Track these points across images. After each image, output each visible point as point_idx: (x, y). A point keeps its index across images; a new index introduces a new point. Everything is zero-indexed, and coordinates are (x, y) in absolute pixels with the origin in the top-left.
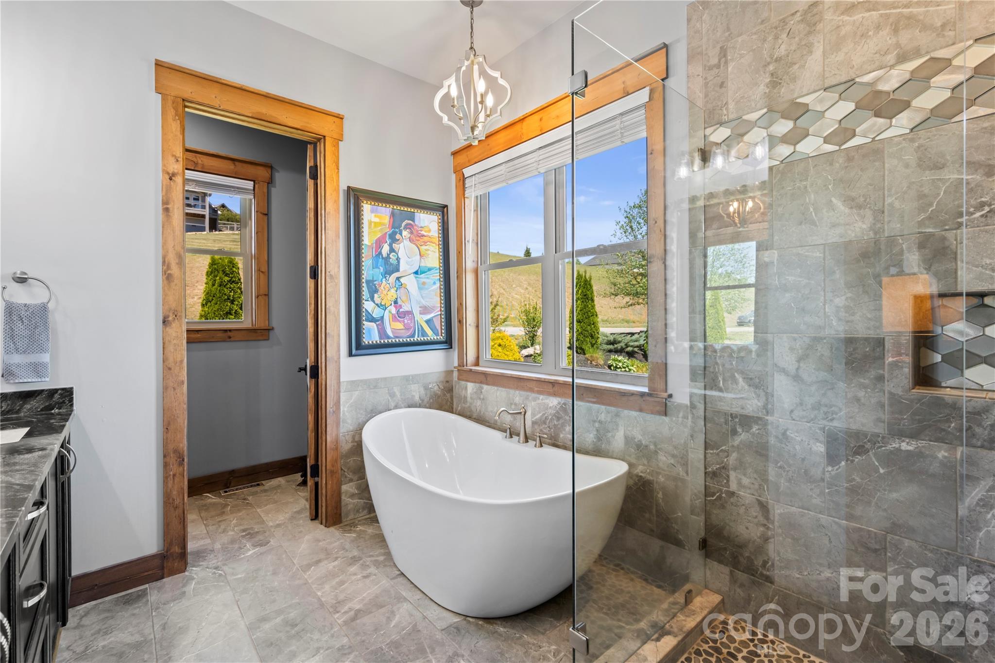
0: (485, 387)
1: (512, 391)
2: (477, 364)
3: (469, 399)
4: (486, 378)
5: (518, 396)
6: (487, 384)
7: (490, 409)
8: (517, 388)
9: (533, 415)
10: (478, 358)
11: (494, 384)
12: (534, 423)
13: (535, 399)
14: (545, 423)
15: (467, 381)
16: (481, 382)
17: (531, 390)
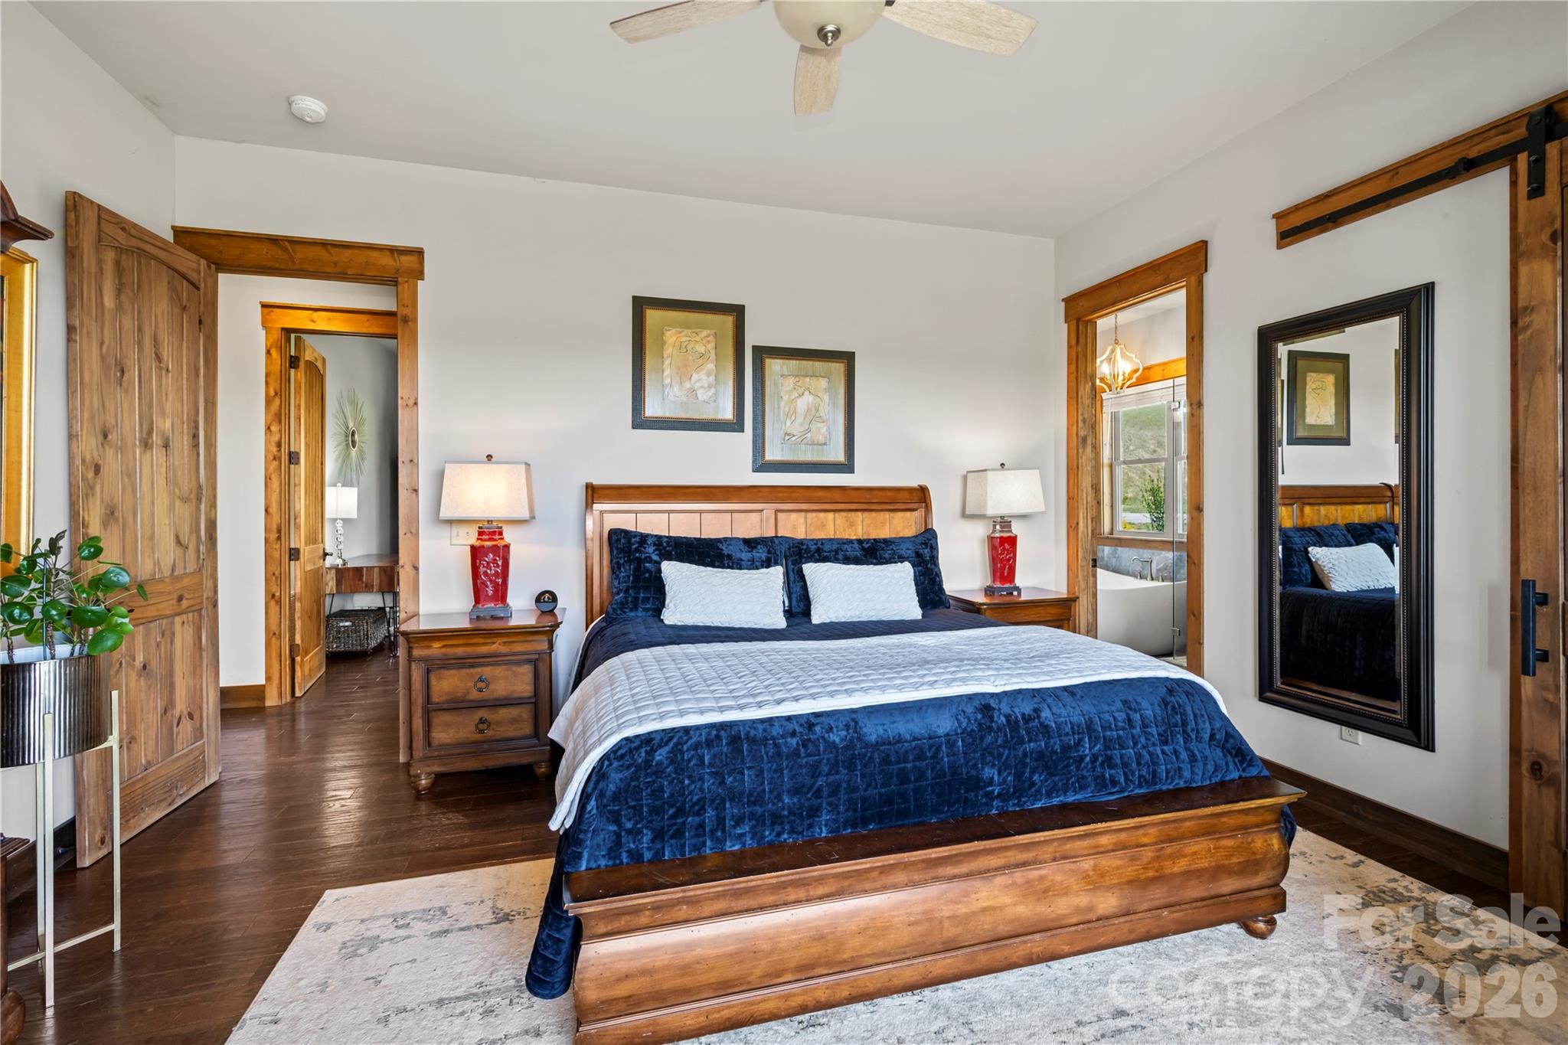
0: (1120, 549)
1: (1141, 550)
2: (1112, 533)
3: (1106, 558)
4: (1121, 542)
5: (1146, 554)
6: (1121, 546)
7: (1123, 564)
8: (1145, 548)
9: (1158, 565)
10: (1112, 529)
11: (1126, 546)
12: (1158, 570)
13: (1158, 554)
14: (1166, 569)
15: (1104, 545)
16: (1117, 546)
17: (1156, 548)
